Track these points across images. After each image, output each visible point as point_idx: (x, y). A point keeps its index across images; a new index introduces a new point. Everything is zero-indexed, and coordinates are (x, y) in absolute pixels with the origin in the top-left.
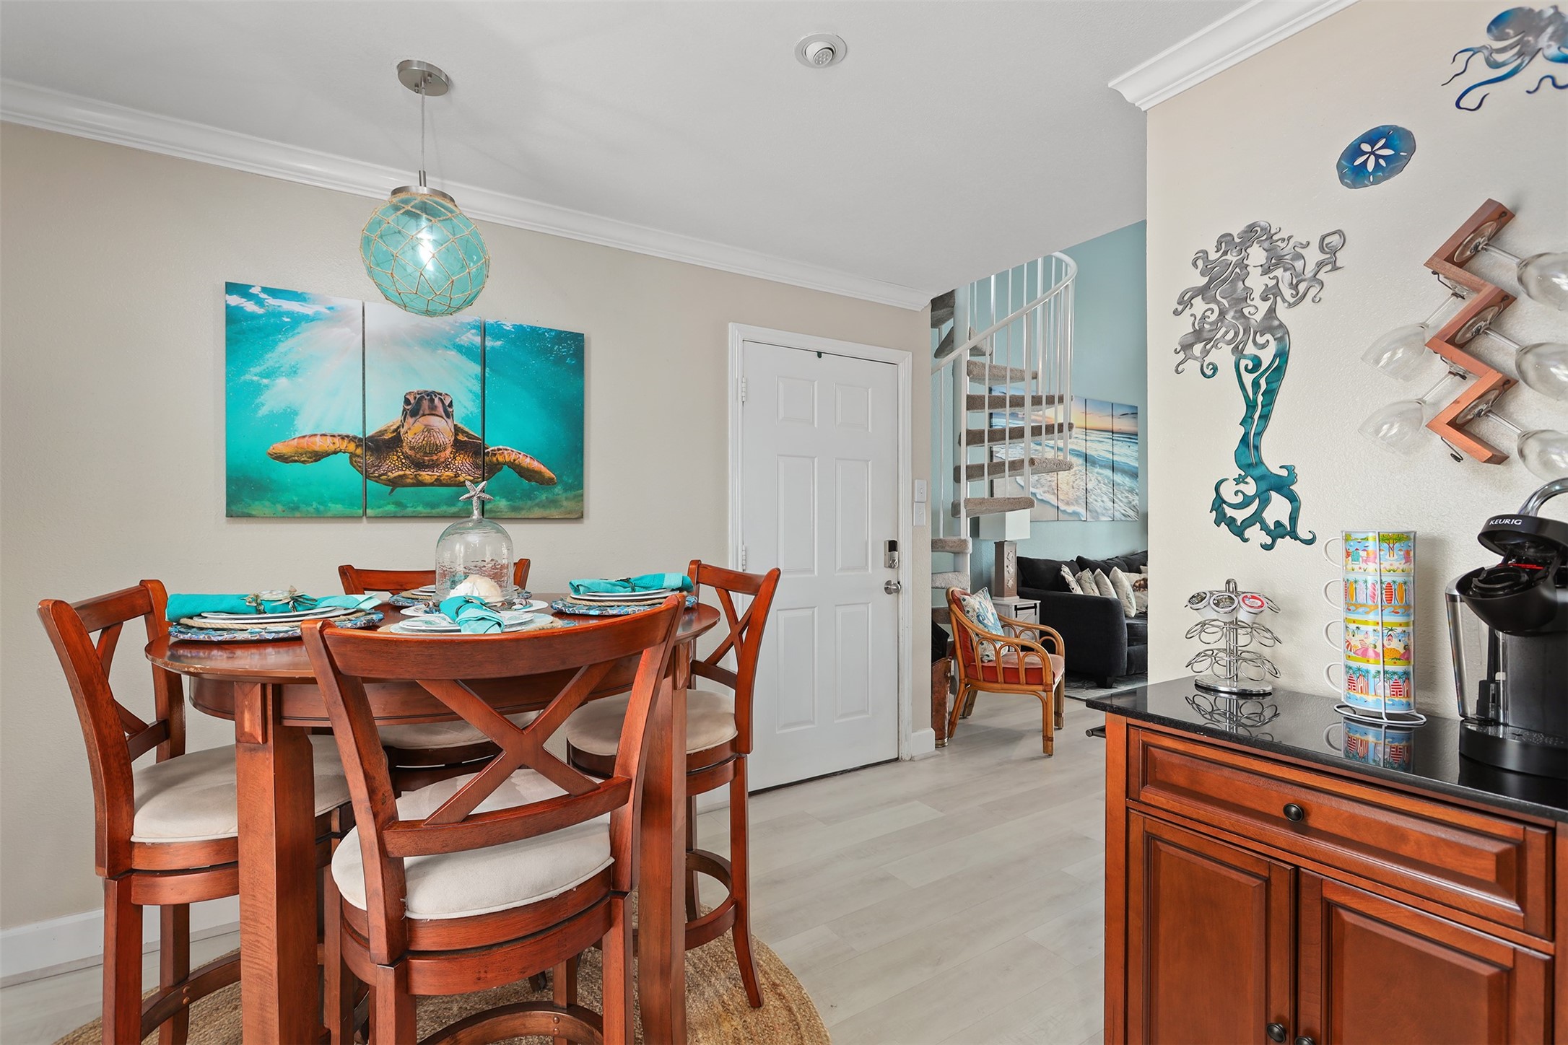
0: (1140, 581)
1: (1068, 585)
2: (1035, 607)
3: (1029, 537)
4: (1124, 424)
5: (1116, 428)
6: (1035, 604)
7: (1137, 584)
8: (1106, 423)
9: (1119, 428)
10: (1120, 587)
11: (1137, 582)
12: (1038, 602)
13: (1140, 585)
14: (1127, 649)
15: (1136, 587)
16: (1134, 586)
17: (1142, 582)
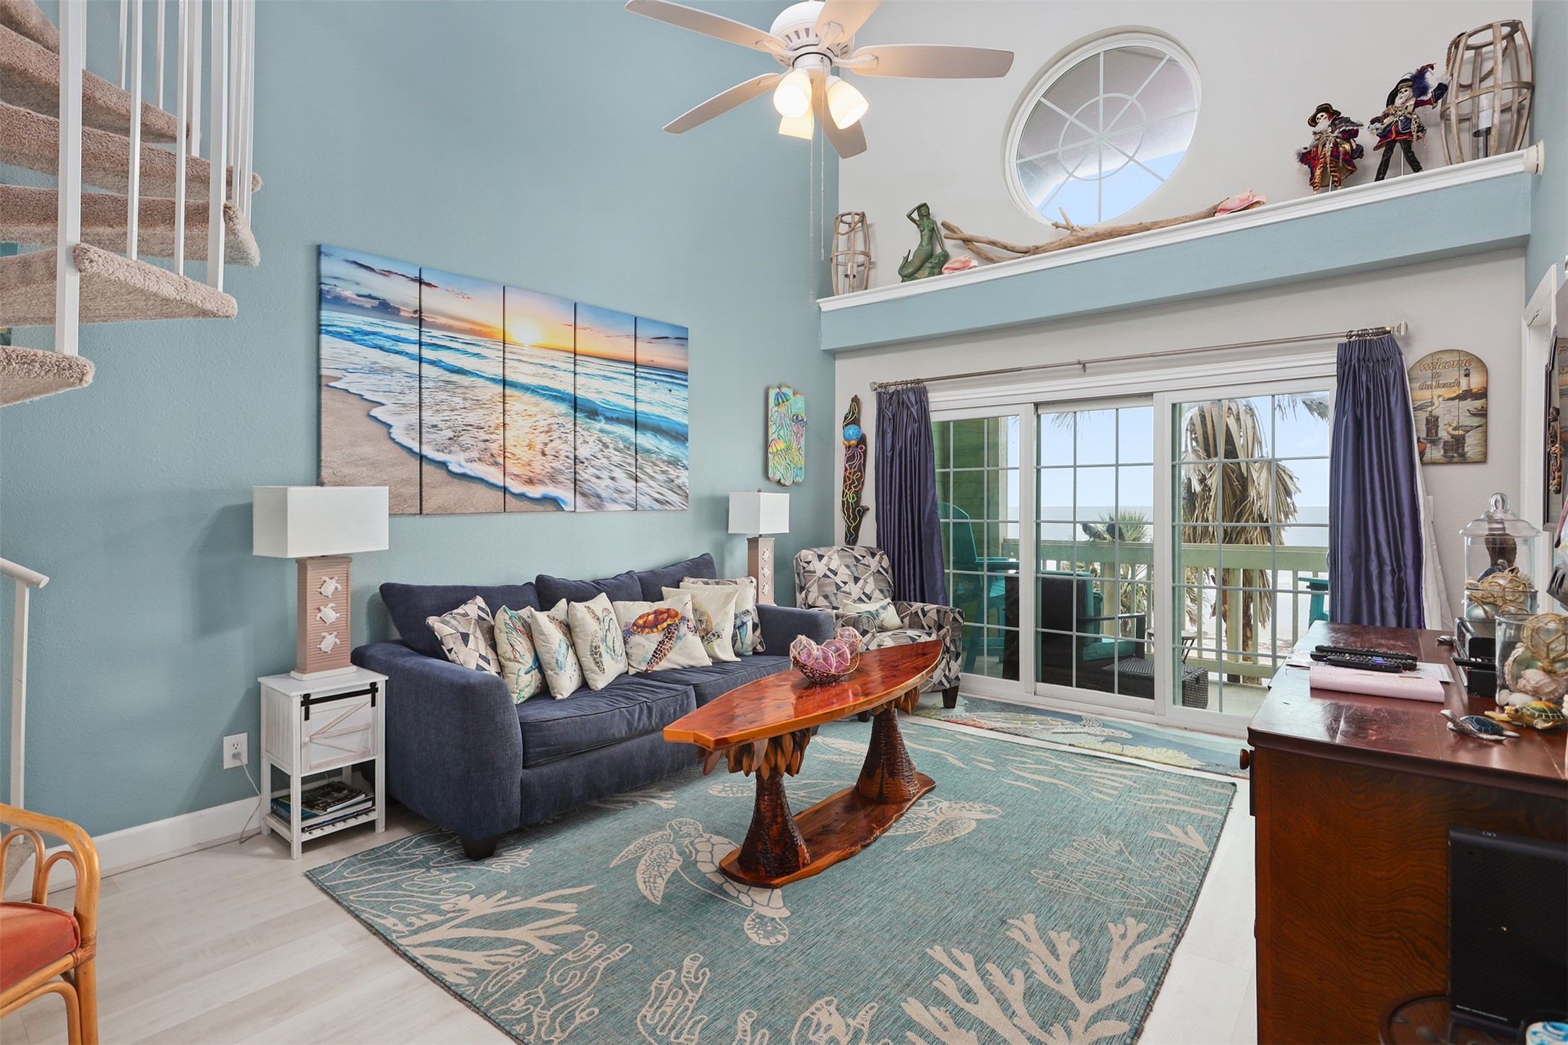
0: (649, 614)
1: (441, 643)
2: (373, 689)
3: (387, 548)
4: (664, 355)
5: (643, 357)
6: (373, 685)
7: (641, 622)
8: (624, 348)
9: (650, 358)
10: (580, 635)
11: (641, 617)
12: (381, 680)
13: (645, 622)
14: (520, 773)
15: (638, 627)
16: (634, 624)
17: (651, 617)
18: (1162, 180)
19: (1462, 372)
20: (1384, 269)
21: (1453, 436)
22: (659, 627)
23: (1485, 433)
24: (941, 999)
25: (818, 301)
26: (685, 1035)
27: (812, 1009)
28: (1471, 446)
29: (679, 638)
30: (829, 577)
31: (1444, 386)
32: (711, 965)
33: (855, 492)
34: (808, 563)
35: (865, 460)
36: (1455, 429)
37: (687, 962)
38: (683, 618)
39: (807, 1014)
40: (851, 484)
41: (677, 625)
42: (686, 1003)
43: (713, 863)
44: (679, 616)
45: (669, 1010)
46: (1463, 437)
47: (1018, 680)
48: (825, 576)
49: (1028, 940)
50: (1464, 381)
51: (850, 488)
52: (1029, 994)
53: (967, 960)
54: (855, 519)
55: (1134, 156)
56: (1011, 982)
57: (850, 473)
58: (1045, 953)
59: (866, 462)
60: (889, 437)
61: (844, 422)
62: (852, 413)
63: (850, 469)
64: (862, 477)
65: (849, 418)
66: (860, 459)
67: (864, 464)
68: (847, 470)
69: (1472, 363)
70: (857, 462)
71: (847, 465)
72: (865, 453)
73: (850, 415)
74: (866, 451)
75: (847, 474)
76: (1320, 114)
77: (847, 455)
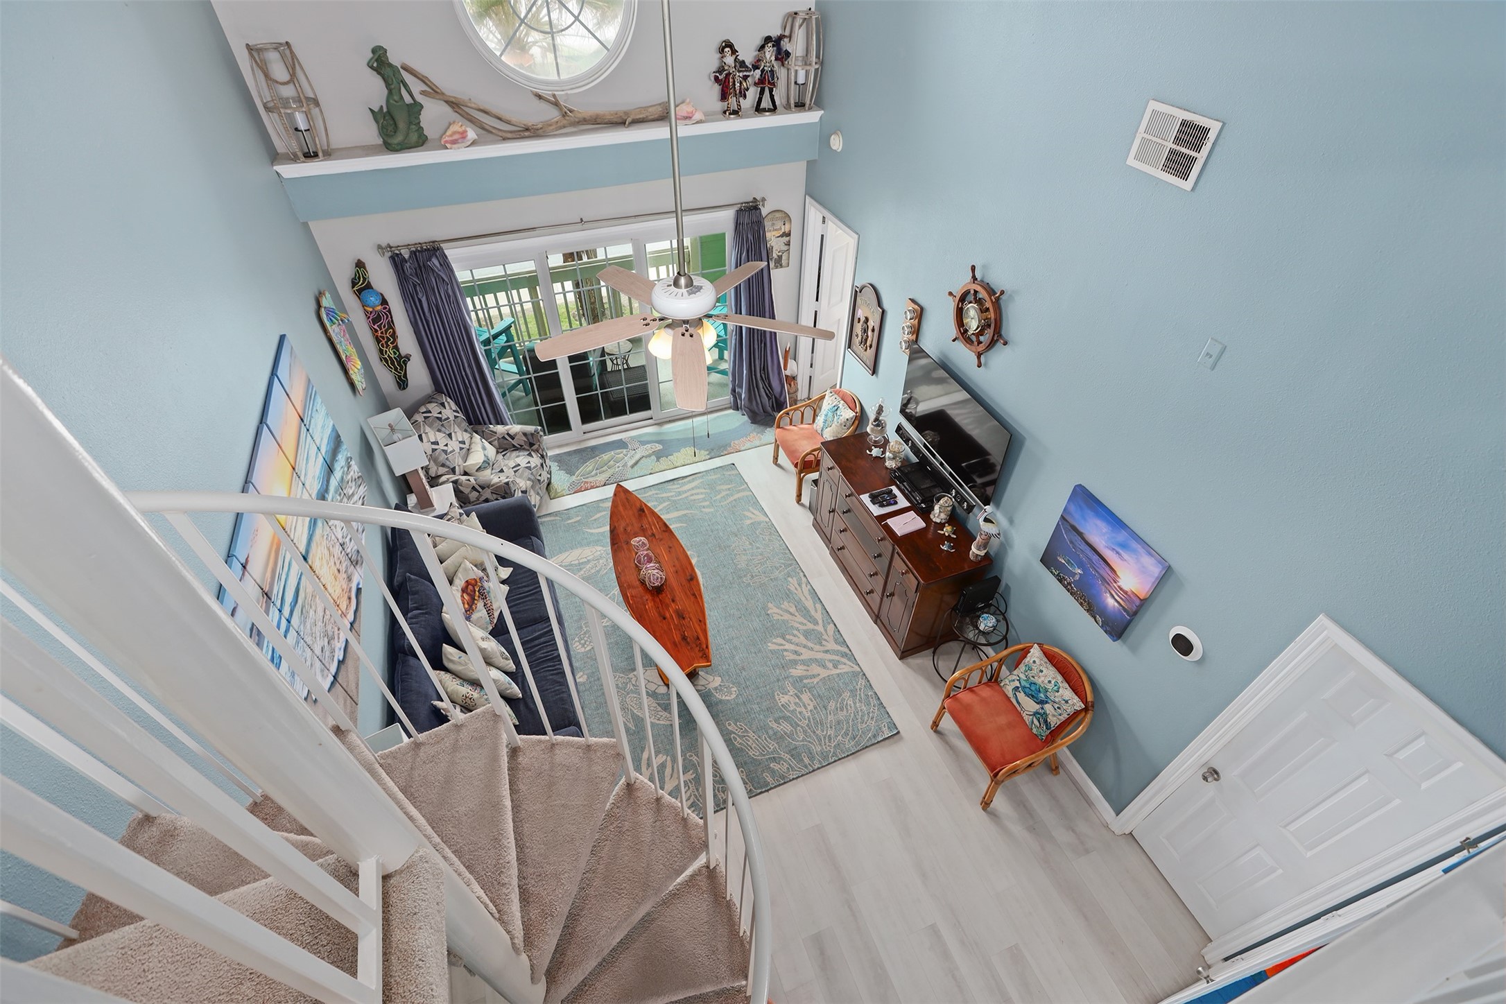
7: (466, 606)
11: (463, 603)
13: (467, 603)
15: (469, 611)
16: (466, 611)
17: (465, 596)
18: (606, 47)
19: (783, 223)
21: (778, 256)
22: (476, 598)
23: (789, 253)
24: (795, 663)
26: (770, 746)
27: (779, 702)
28: (784, 262)
29: (489, 592)
31: (776, 230)
32: (736, 721)
33: (394, 348)
35: (391, 317)
36: (779, 252)
37: (730, 728)
38: (481, 579)
39: (780, 704)
40: (386, 343)
41: (482, 587)
42: (754, 738)
43: (659, 686)
44: (478, 580)
45: (754, 745)
46: (781, 256)
47: (571, 430)
49: (781, 616)
50: (783, 227)
51: (388, 346)
52: (806, 637)
53: (780, 640)
54: (401, 369)
56: (799, 638)
57: (382, 333)
58: (790, 617)
59: (393, 319)
60: (424, 300)
61: (353, 287)
62: (362, 279)
63: (381, 329)
64: (394, 332)
65: (360, 284)
66: (387, 318)
67: (392, 321)
68: (376, 331)
69: (787, 217)
70: (384, 321)
71: (376, 327)
72: (389, 311)
73: (360, 281)
74: (389, 309)
75: (380, 334)
76: (727, 49)
77: (371, 318)
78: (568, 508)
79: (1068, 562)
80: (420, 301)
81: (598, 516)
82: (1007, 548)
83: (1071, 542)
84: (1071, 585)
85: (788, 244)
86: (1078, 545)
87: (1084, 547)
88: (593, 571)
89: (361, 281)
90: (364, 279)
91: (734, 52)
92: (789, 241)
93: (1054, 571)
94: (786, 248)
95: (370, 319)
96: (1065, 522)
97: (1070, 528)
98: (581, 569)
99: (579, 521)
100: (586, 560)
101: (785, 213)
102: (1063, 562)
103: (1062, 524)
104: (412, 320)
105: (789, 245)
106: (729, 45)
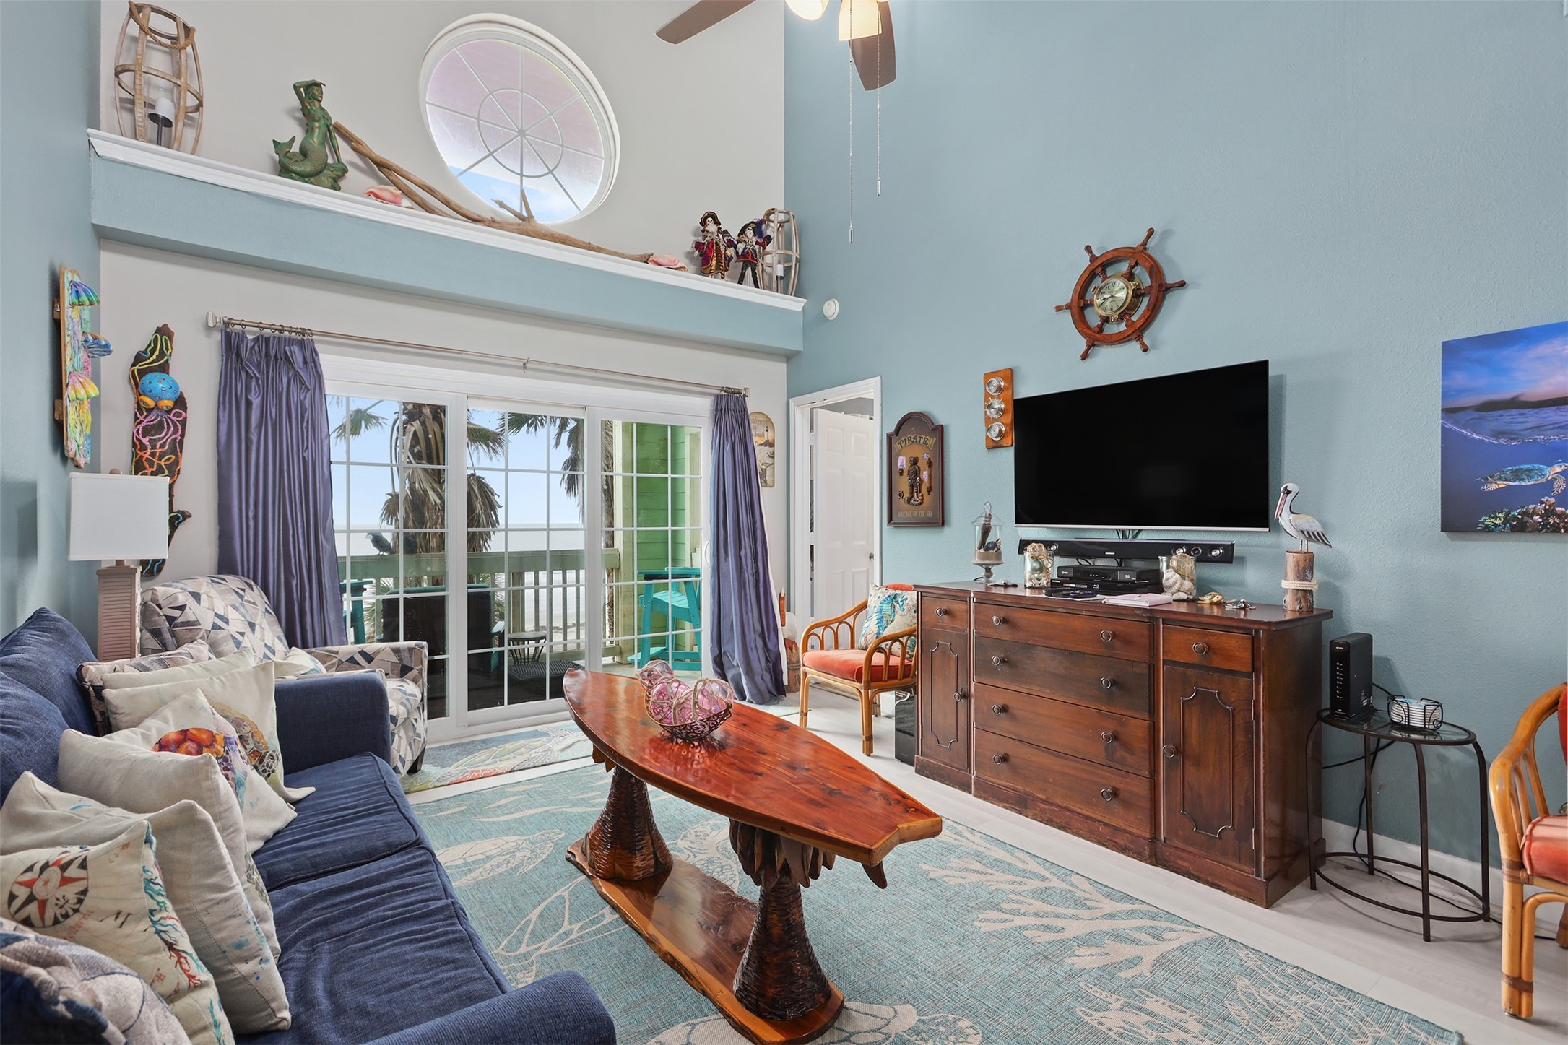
18: (579, 209)
19: (766, 429)
20: (730, 347)
21: (762, 469)
24: (1063, 946)
25: (90, 130)
28: (771, 480)
30: (220, 628)
31: (760, 435)
34: (182, 608)
35: (183, 435)
36: (762, 465)
44: (219, 738)
46: (767, 470)
47: (447, 715)
48: (215, 627)
50: (766, 433)
52: (1046, 902)
53: (993, 915)
55: (554, 169)
56: (1029, 905)
57: (153, 455)
58: (982, 877)
59: (185, 440)
60: (256, 402)
61: (134, 365)
62: (157, 353)
63: (154, 447)
64: (177, 462)
65: (149, 361)
66: (174, 433)
67: (181, 443)
68: (143, 448)
69: (769, 424)
70: (166, 437)
71: (145, 441)
72: (184, 423)
73: (151, 355)
74: (185, 419)
75: (147, 456)
76: (710, 219)
77: (144, 424)
78: (438, 798)
79: (1517, 475)
80: (249, 404)
81: (503, 802)
82: (1337, 583)
83: (1498, 434)
84: (1554, 513)
85: (772, 456)
86: (1518, 427)
87: (1533, 417)
88: (502, 869)
89: (154, 357)
90: (162, 354)
91: (717, 222)
92: (773, 453)
93: (1490, 521)
94: (769, 461)
95: (141, 427)
96: (1461, 415)
97: (1476, 415)
98: (471, 871)
99: (462, 811)
100: (482, 857)
101: (767, 417)
102: (1502, 484)
103: (1455, 423)
104: (223, 439)
105: (773, 458)
106: (713, 216)
